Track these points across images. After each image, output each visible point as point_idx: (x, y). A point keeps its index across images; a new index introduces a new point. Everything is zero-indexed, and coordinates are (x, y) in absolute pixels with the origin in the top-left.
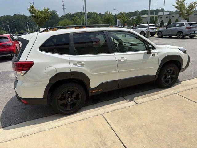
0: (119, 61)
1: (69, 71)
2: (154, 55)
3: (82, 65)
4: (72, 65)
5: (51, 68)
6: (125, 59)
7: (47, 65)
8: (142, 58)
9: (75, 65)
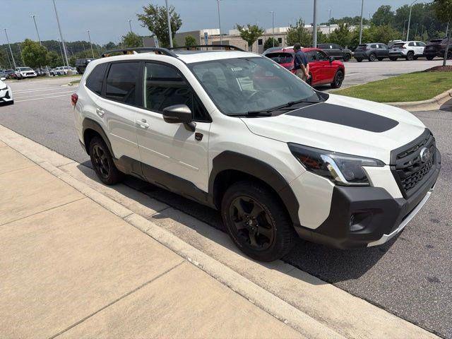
0: (138, 125)
1: (92, 118)
2: (199, 137)
3: (103, 115)
4: (95, 112)
5: (84, 109)
6: (147, 124)
7: (83, 104)
8: (173, 136)
9: (98, 112)
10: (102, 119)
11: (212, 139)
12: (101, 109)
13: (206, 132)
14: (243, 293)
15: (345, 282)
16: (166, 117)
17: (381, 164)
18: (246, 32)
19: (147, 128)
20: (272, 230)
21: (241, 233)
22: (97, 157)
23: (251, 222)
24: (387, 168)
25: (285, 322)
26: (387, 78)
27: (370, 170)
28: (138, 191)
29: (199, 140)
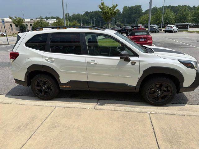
0: (89, 63)
1: (41, 64)
3: (53, 61)
4: (44, 60)
5: (29, 60)
6: (96, 62)
7: (26, 57)
8: (116, 65)
9: (47, 60)
10: (53, 64)
11: (141, 63)
12: (51, 58)
13: (137, 61)
19: (96, 64)
20: (170, 92)
23: (159, 92)
29: (134, 64)
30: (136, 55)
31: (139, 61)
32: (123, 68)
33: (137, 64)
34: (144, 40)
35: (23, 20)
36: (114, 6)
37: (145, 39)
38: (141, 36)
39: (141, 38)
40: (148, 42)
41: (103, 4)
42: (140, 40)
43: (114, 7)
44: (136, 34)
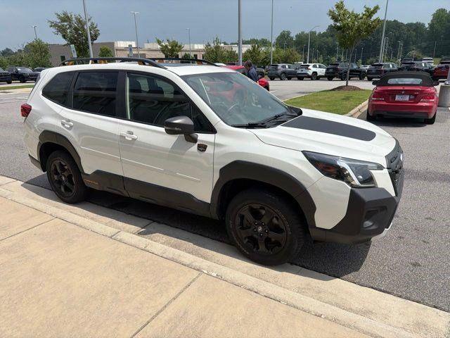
0: (122, 137)
1: (55, 130)
2: (202, 148)
3: (71, 128)
4: (59, 124)
5: (41, 121)
6: (134, 136)
8: (170, 147)
9: (63, 124)
10: (70, 132)
11: (218, 150)
12: (69, 121)
13: (210, 143)
14: (272, 297)
15: (349, 275)
16: (167, 128)
17: (380, 167)
18: (166, 46)
19: (134, 140)
20: (284, 234)
21: (247, 240)
22: (57, 173)
23: (260, 229)
24: (386, 171)
25: (322, 316)
26: (304, 95)
27: (375, 173)
28: (109, 207)
29: (203, 151)
30: (211, 129)
31: (215, 144)
32: (183, 154)
33: (209, 150)
34: (407, 98)
35: (180, 47)
36: (368, 10)
37: (412, 97)
38: (401, 88)
39: (402, 94)
40: (419, 104)
41: (339, 7)
42: (398, 98)
43: (370, 13)
44: (391, 81)
